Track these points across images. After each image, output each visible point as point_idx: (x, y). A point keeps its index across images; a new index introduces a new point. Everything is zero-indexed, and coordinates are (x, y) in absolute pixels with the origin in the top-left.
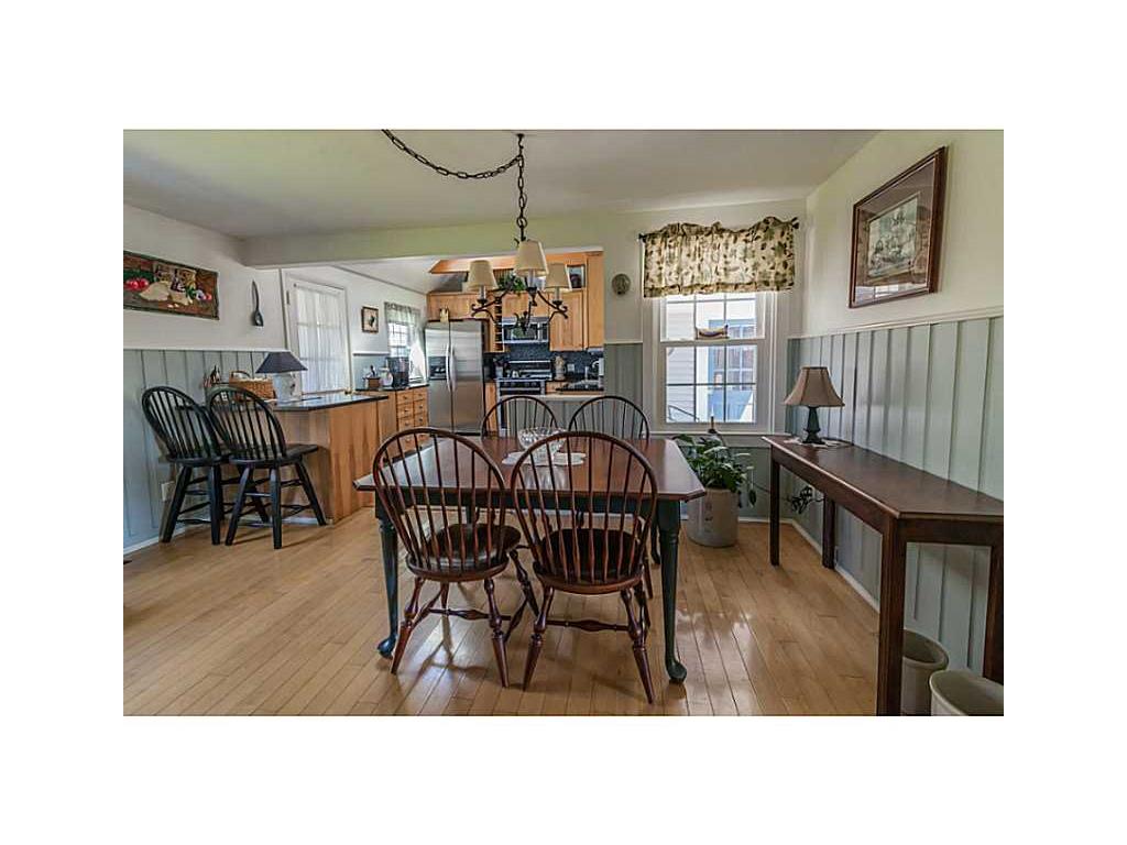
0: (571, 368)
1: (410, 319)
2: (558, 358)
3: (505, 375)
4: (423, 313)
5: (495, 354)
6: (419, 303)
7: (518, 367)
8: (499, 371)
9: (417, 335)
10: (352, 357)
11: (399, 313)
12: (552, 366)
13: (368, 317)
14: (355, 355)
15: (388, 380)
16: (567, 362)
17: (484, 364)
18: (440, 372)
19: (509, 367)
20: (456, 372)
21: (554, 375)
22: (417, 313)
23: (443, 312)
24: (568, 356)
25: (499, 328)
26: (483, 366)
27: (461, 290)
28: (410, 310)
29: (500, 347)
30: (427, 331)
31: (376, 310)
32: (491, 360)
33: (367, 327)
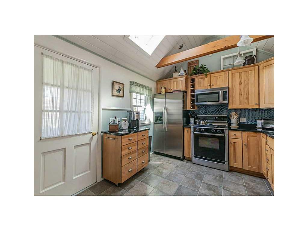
0: (243, 120)
1: (145, 92)
2: (233, 114)
3: (195, 123)
4: (153, 90)
5: (189, 111)
6: (152, 85)
7: (204, 119)
8: (192, 121)
9: (149, 101)
10: (101, 111)
11: (138, 87)
12: (228, 118)
13: (117, 87)
14: (103, 109)
15: (125, 126)
16: (240, 116)
17: (184, 116)
18: (160, 120)
19: (197, 118)
20: (168, 120)
21: (229, 124)
22: (149, 89)
23: (163, 88)
24: (241, 112)
25: (193, 96)
26: (183, 118)
27: (173, 77)
28: (145, 87)
29: (193, 106)
30: (154, 99)
31: (124, 84)
32: (187, 114)
33: (115, 93)
